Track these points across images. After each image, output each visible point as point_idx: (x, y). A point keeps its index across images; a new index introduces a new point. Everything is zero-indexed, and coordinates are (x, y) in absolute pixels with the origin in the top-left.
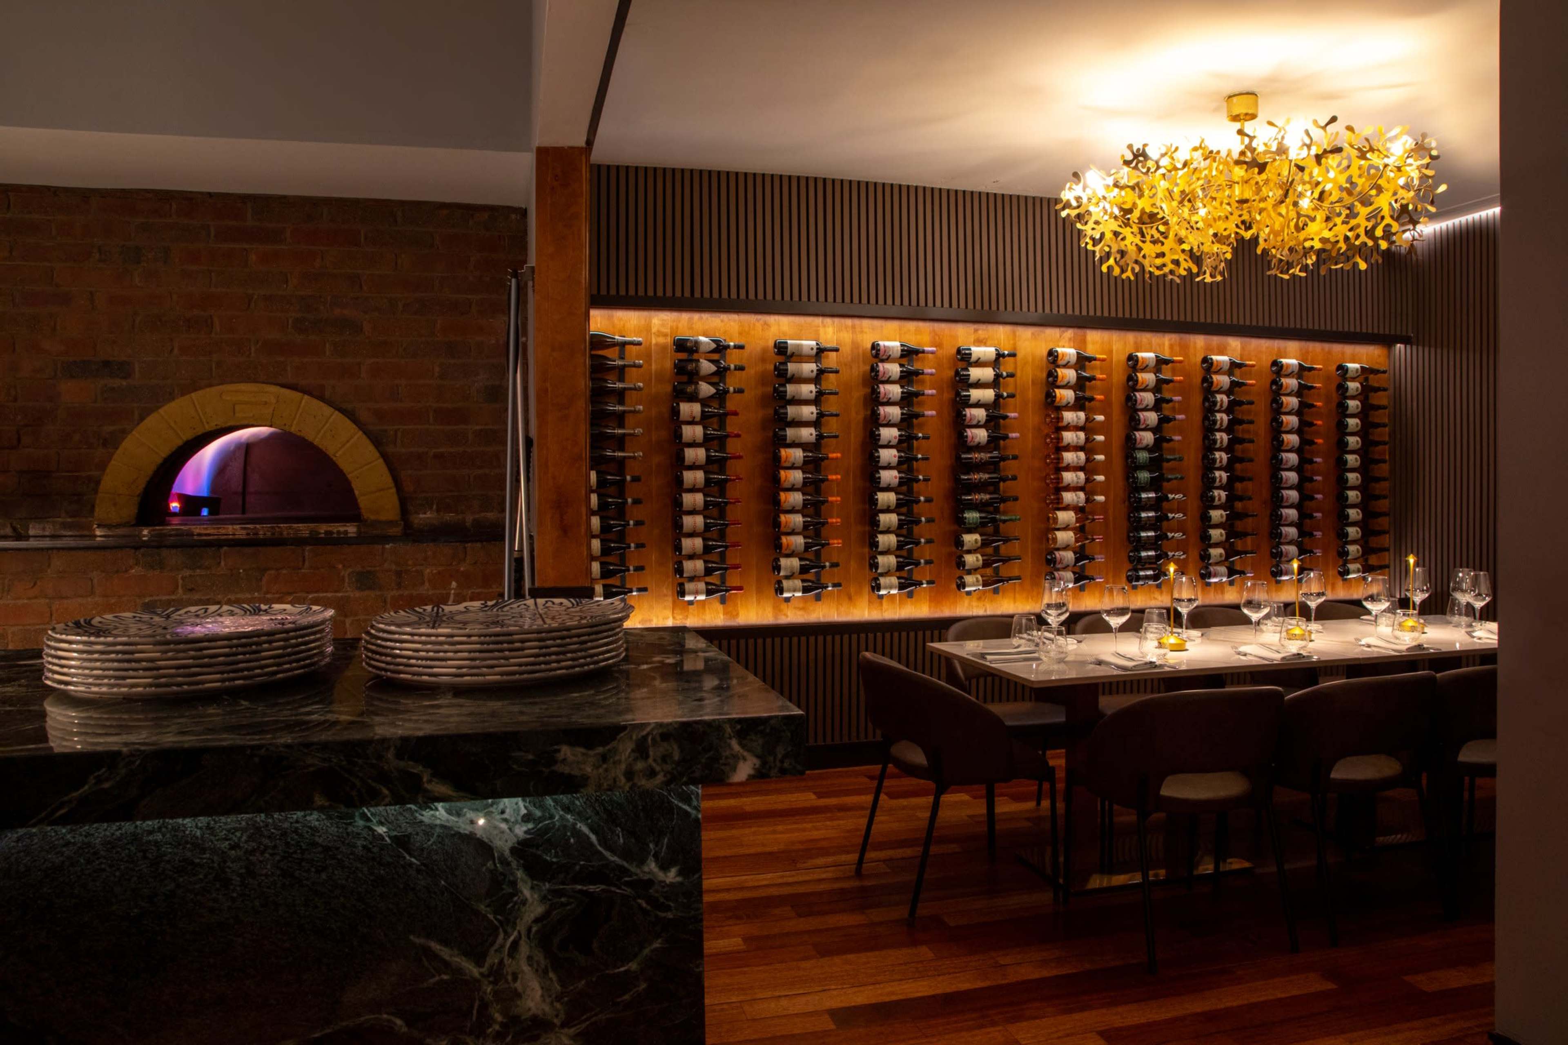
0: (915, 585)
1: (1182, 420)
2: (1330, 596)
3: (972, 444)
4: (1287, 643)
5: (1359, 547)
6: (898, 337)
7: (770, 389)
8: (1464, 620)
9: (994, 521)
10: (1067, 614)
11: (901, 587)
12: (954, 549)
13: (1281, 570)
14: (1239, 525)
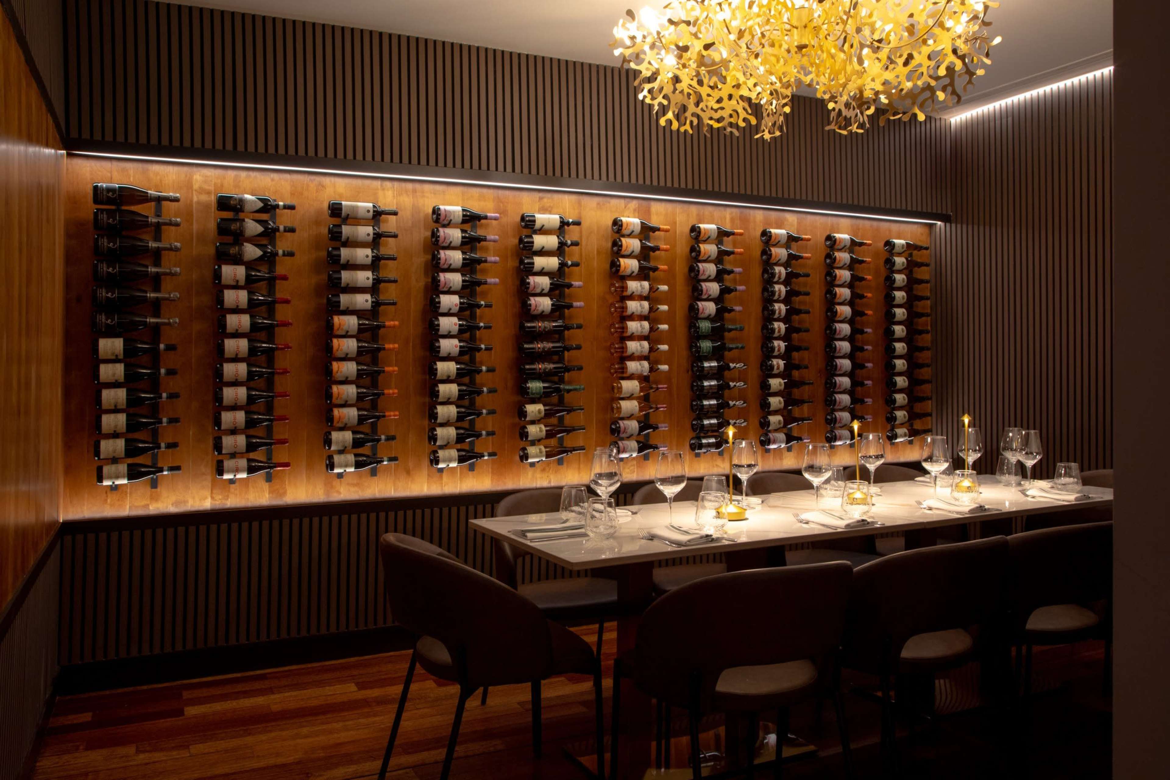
0: (476, 457)
1: (743, 291)
2: (890, 458)
3: (535, 313)
4: (849, 508)
5: (905, 413)
6: (461, 202)
7: (323, 254)
8: (1013, 479)
9: (558, 390)
10: (618, 484)
11: (461, 460)
12: (517, 420)
13: (835, 435)
14: (796, 393)
